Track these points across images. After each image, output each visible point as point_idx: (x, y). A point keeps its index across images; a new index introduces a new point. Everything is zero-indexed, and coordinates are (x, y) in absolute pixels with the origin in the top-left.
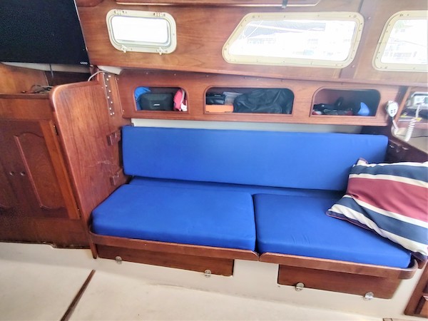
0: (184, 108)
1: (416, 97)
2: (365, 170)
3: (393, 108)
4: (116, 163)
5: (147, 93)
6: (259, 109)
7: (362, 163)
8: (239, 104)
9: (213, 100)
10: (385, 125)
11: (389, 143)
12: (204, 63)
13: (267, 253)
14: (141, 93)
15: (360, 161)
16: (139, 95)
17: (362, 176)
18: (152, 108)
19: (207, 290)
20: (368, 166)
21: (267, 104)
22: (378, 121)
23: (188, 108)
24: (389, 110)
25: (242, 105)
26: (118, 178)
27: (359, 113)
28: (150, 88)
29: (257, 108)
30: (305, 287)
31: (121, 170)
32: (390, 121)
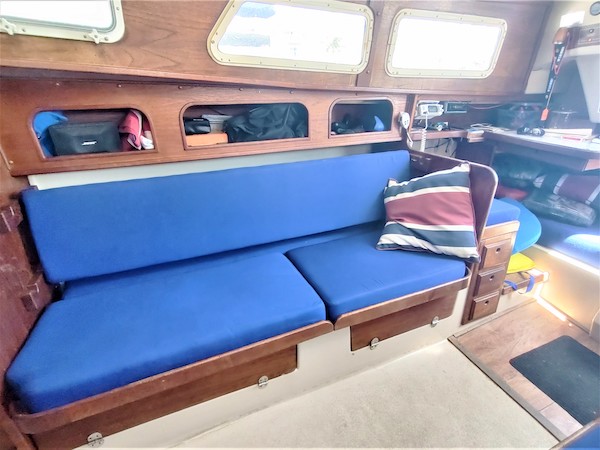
0: (148, 143)
1: (421, 106)
2: (401, 190)
3: (406, 120)
4: (24, 266)
5: (62, 123)
6: (268, 134)
7: (393, 183)
8: (237, 130)
9: (194, 127)
10: (400, 139)
11: (411, 157)
12: (179, 64)
13: (343, 316)
14: (48, 124)
15: (391, 182)
16: (44, 127)
17: (399, 196)
18: (78, 150)
19: (265, 407)
20: (401, 184)
21: (277, 127)
22: (393, 136)
23: (154, 143)
24: (403, 121)
25: (241, 130)
26: (37, 293)
27: (376, 128)
28: (66, 112)
29: (264, 133)
30: (380, 340)
31: (41, 276)
32: (404, 133)
